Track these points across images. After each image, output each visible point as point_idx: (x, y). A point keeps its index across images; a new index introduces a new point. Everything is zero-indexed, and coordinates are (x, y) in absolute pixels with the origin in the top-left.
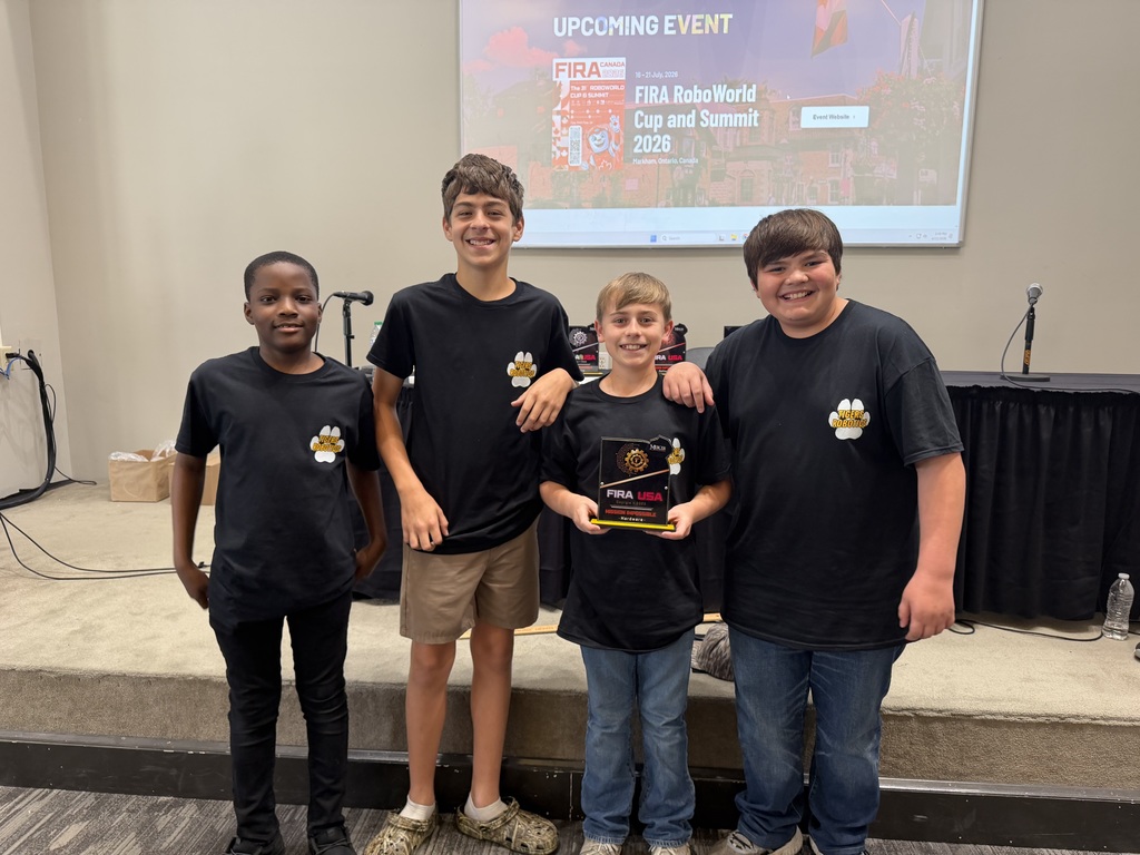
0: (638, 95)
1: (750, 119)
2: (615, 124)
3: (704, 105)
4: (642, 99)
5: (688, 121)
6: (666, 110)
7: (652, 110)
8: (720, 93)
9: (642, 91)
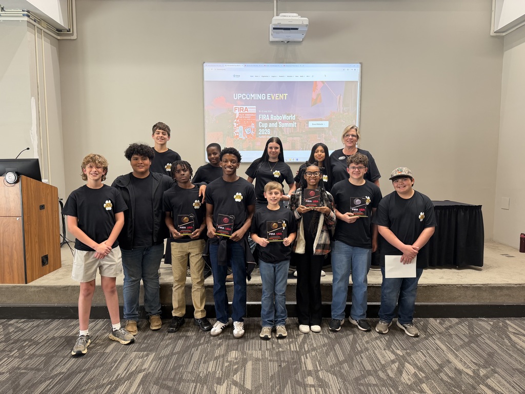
0: (260, 117)
1: (294, 125)
2: (253, 126)
3: (280, 121)
4: (261, 118)
5: (275, 125)
6: (268, 122)
7: (264, 122)
8: (284, 117)
9: (261, 116)
